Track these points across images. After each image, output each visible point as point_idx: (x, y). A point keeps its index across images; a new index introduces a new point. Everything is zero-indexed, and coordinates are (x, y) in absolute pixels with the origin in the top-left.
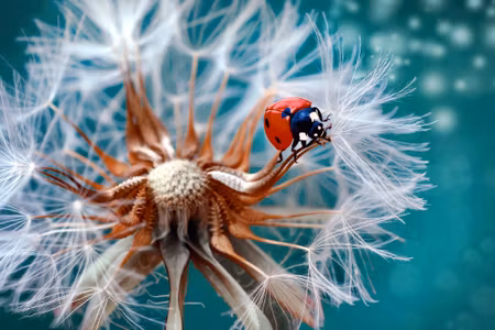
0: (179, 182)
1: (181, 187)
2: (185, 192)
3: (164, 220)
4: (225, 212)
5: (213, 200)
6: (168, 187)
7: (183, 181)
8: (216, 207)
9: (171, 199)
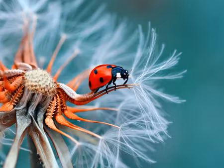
0: (43, 79)
1: (43, 82)
2: (44, 86)
3: (26, 97)
4: (58, 107)
5: (55, 97)
6: (36, 79)
7: (44, 80)
8: (55, 103)
9: (36, 86)
